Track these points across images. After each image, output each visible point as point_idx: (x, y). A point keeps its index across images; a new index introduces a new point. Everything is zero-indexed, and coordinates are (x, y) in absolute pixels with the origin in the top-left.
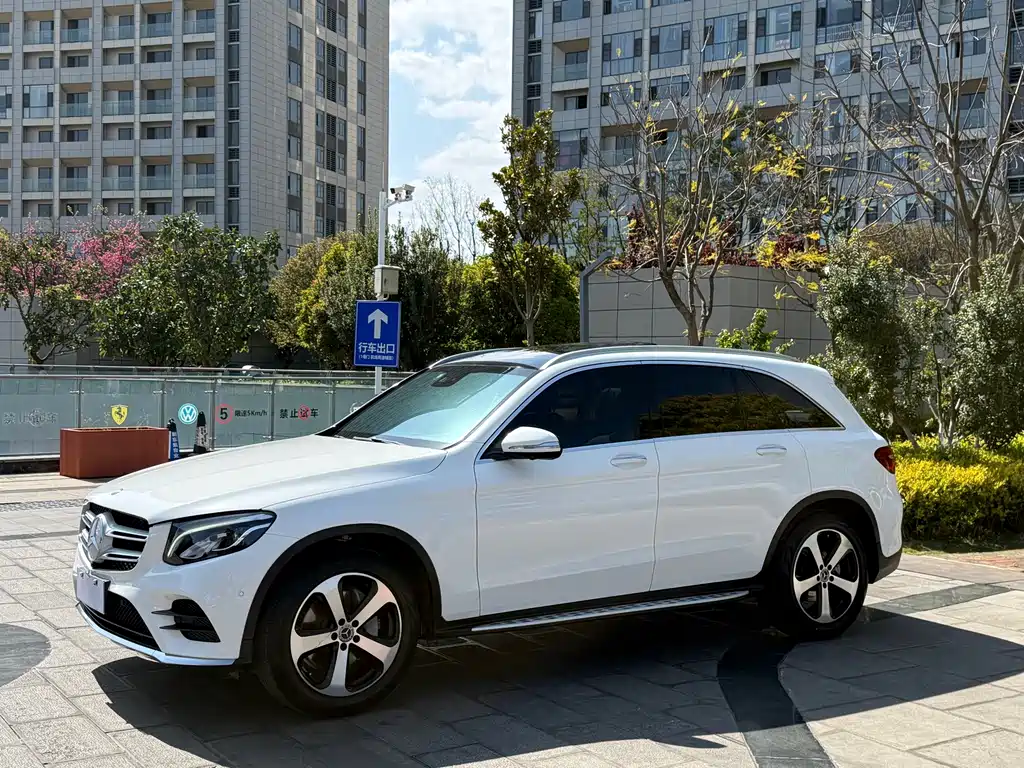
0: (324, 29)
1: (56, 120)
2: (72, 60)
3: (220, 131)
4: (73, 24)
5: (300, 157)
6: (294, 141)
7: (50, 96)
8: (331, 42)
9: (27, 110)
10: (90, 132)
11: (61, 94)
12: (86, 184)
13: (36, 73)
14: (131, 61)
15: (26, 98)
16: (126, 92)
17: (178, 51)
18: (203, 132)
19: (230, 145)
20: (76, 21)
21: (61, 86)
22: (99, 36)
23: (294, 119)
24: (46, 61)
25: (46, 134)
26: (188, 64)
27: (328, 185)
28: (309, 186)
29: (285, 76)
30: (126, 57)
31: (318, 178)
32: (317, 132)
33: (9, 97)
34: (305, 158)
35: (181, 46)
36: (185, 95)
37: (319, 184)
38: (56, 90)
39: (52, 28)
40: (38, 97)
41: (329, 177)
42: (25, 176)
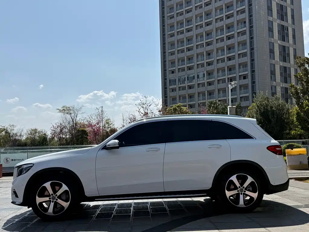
0: (281, 41)
1: (206, 81)
2: (209, 64)
3: (250, 77)
4: (209, 54)
5: (275, 81)
6: (273, 76)
7: (204, 74)
8: (283, 45)
9: (198, 79)
10: (214, 82)
11: (207, 73)
12: (214, 97)
13: (201, 69)
14: (224, 61)
15: (198, 76)
16: (223, 70)
17: (237, 56)
18: (245, 78)
19: (253, 80)
20: (210, 54)
21: (207, 71)
22: (215, 56)
23: (273, 70)
24: (203, 65)
25: (203, 84)
26: (240, 59)
27: (285, 88)
28: (279, 89)
29: (269, 58)
30: (223, 60)
31: (281, 86)
32: (280, 72)
33: (194, 76)
34: (277, 81)
35: (237, 55)
36: (239, 68)
37: (282, 88)
38: (205, 72)
39: (204, 56)
40: (201, 75)
41: (285, 85)
42: (199, 96)
